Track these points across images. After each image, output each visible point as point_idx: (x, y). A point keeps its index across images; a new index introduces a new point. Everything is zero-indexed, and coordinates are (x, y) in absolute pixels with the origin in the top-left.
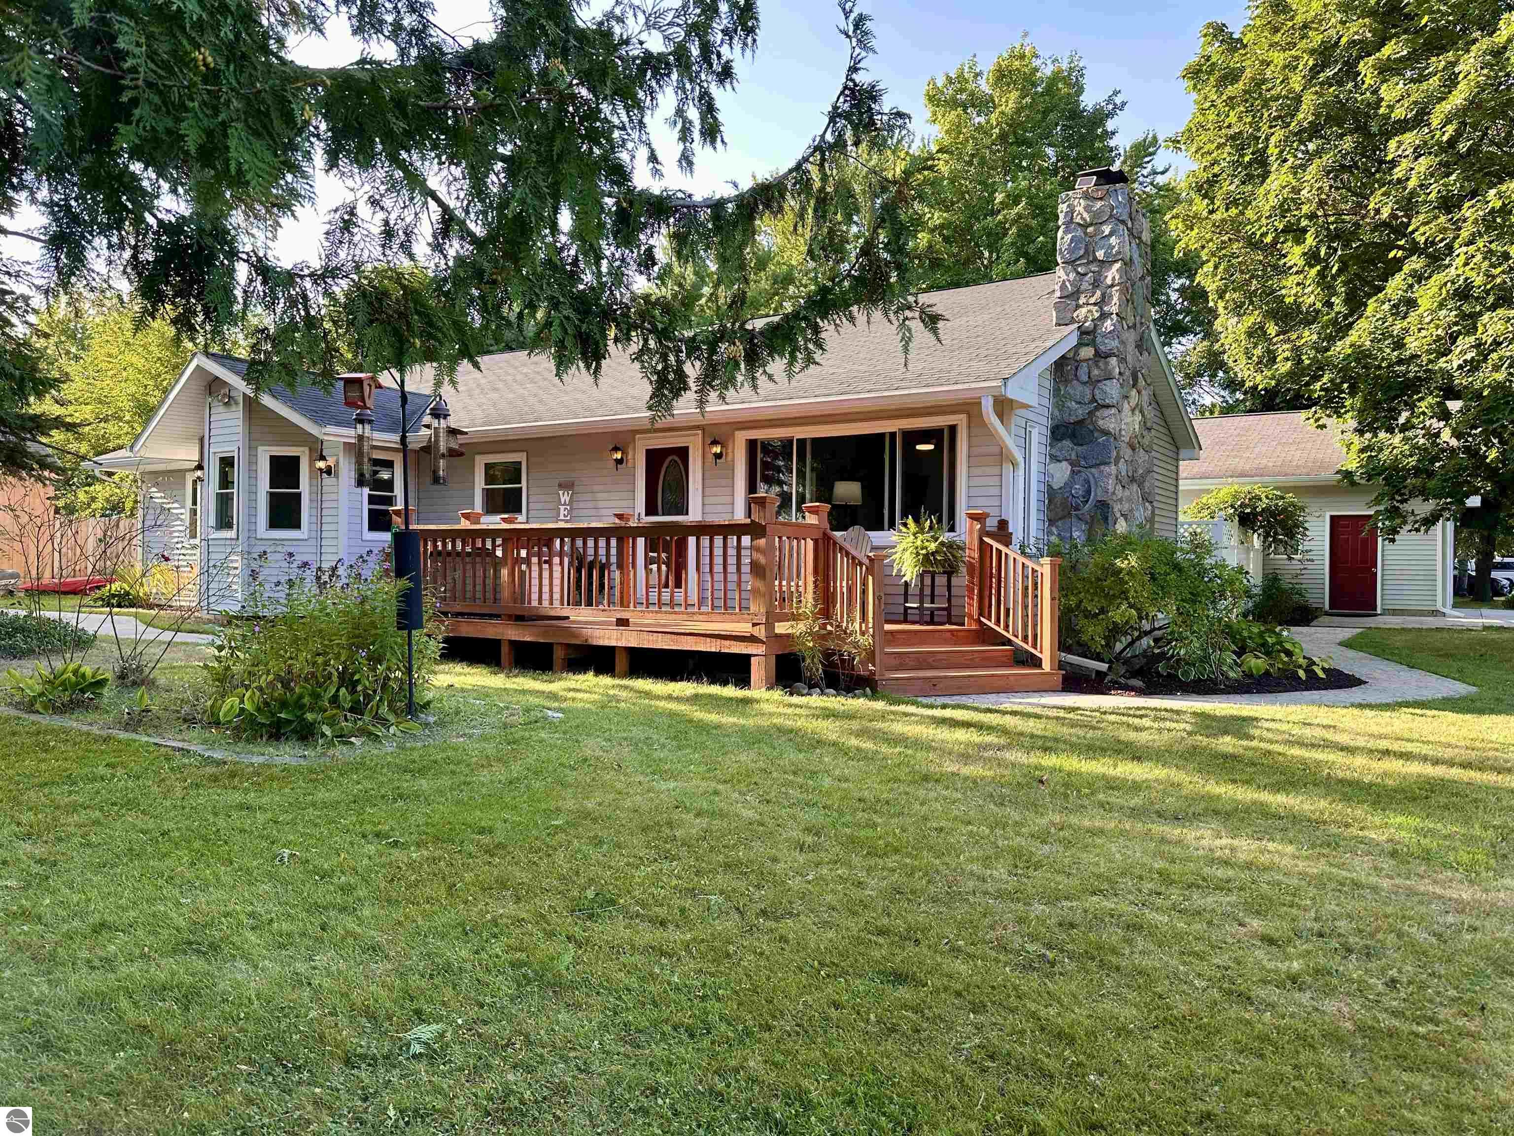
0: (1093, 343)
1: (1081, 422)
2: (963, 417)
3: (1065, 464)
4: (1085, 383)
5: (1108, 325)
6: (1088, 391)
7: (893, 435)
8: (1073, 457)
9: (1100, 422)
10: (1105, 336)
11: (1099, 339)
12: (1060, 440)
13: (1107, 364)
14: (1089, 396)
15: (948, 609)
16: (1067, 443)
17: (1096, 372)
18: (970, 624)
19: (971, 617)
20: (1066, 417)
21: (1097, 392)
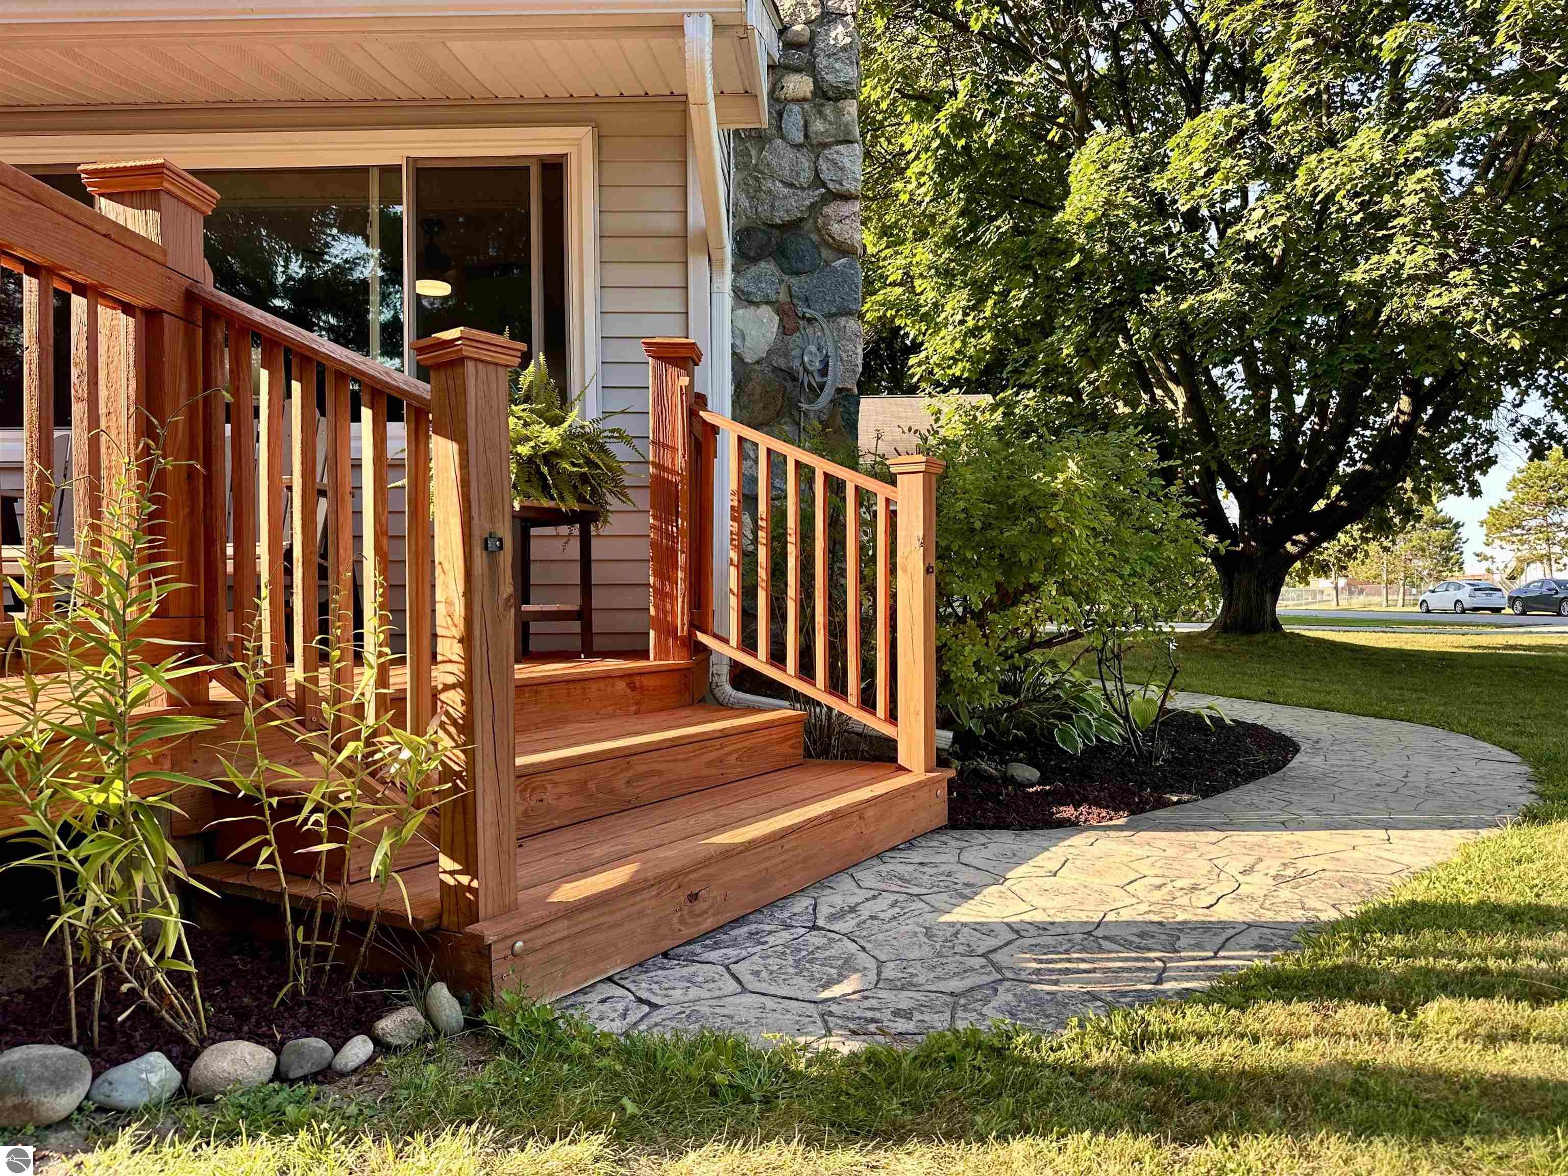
0: (811, 69)
1: (793, 226)
2: (584, 133)
3: (766, 311)
4: (798, 146)
5: (839, 34)
6: (805, 162)
7: (390, 172)
8: (783, 297)
9: (835, 227)
10: (834, 54)
11: (822, 61)
12: (754, 260)
13: (839, 112)
14: (806, 176)
15: (584, 614)
16: (767, 267)
17: (818, 126)
18: (663, 652)
19: (667, 630)
20: (764, 210)
21: (823, 166)
